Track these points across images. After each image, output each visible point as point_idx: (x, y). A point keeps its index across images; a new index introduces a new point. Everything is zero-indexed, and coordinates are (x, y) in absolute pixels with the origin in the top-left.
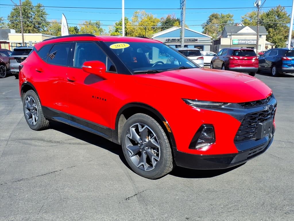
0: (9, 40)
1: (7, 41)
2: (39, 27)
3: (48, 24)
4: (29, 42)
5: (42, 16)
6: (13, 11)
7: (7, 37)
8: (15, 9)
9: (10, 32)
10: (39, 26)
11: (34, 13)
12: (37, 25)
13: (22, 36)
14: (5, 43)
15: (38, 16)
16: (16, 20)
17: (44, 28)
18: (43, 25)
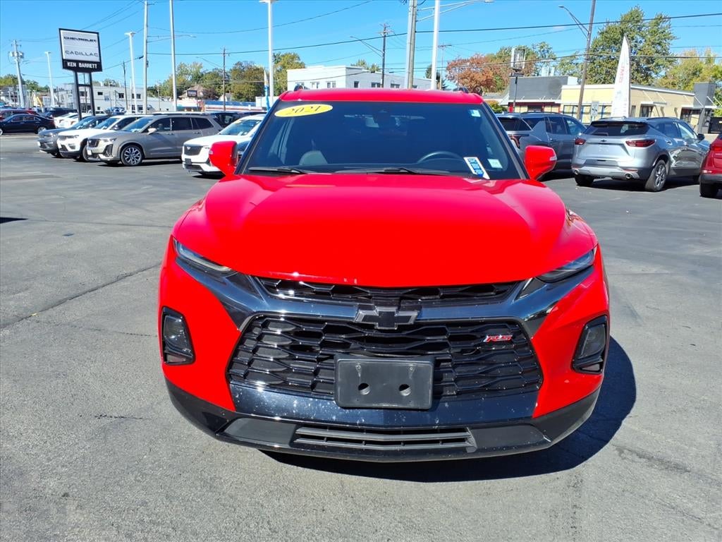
0: (560, 99)
1: (557, 101)
2: (648, 69)
3: (669, 61)
4: (593, 102)
5: (659, 44)
6: (598, 36)
7: (557, 93)
8: (602, 33)
9: (566, 83)
10: (649, 66)
11: (643, 37)
12: (643, 65)
13: (580, 91)
14: (552, 105)
15: (650, 43)
16: (601, 56)
17: (658, 71)
18: (657, 65)
